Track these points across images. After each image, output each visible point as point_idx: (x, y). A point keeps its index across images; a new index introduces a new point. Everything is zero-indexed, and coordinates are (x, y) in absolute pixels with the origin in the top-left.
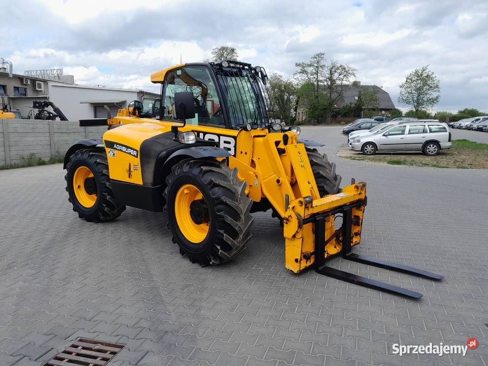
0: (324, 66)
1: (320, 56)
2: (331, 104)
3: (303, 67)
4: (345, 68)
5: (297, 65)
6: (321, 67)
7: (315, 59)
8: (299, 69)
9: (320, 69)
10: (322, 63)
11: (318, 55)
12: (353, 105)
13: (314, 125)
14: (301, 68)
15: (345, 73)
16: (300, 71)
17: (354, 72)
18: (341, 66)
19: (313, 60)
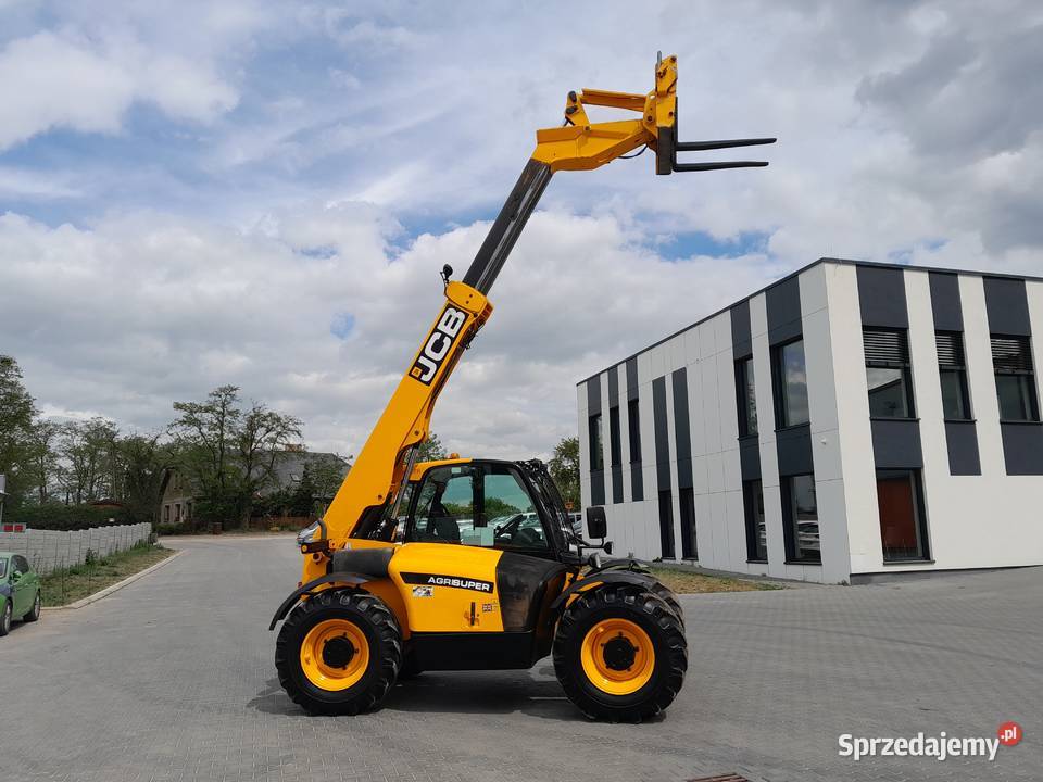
0: (237, 412)
1: (229, 391)
2: (251, 490)
3: (191, 412)
4: (279, 420)
5: (178, 406)
6: (230, 413)
7: (218, 398)
8: (181, 415)
9: (228, 418)
10: (233, 407)
11: (223, 390)
12: (292, 493)
13: (215, 533)
14: (185, 413)
15: (279, 429)
16: (181, 419)
17: (299, 427)
18: (271, 414)
19: (212, 399)
